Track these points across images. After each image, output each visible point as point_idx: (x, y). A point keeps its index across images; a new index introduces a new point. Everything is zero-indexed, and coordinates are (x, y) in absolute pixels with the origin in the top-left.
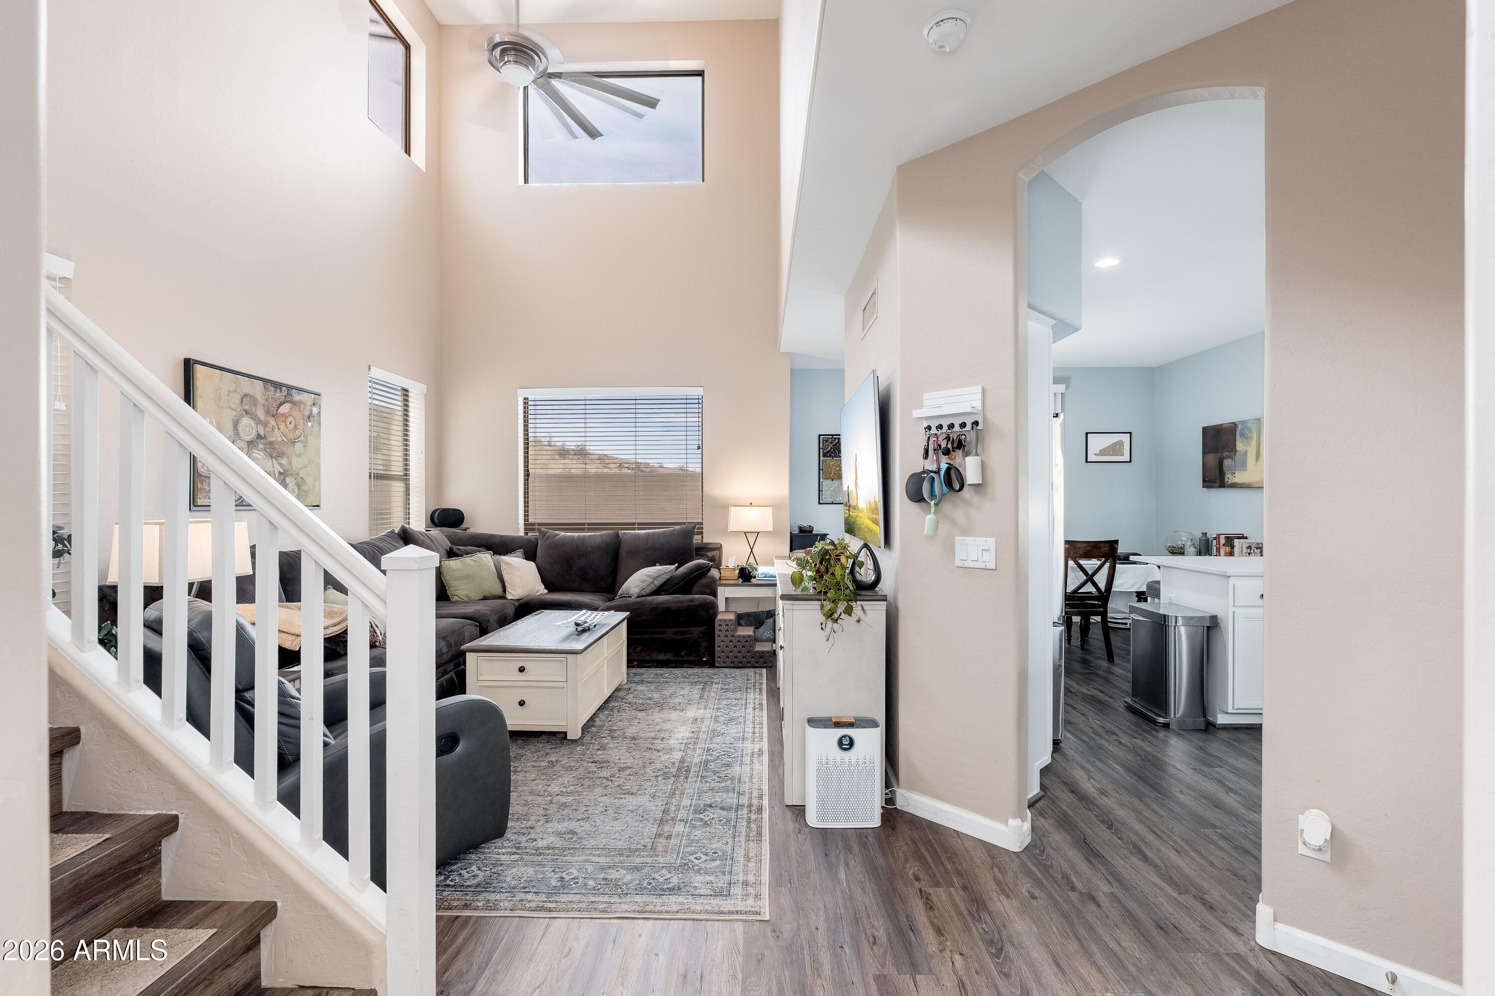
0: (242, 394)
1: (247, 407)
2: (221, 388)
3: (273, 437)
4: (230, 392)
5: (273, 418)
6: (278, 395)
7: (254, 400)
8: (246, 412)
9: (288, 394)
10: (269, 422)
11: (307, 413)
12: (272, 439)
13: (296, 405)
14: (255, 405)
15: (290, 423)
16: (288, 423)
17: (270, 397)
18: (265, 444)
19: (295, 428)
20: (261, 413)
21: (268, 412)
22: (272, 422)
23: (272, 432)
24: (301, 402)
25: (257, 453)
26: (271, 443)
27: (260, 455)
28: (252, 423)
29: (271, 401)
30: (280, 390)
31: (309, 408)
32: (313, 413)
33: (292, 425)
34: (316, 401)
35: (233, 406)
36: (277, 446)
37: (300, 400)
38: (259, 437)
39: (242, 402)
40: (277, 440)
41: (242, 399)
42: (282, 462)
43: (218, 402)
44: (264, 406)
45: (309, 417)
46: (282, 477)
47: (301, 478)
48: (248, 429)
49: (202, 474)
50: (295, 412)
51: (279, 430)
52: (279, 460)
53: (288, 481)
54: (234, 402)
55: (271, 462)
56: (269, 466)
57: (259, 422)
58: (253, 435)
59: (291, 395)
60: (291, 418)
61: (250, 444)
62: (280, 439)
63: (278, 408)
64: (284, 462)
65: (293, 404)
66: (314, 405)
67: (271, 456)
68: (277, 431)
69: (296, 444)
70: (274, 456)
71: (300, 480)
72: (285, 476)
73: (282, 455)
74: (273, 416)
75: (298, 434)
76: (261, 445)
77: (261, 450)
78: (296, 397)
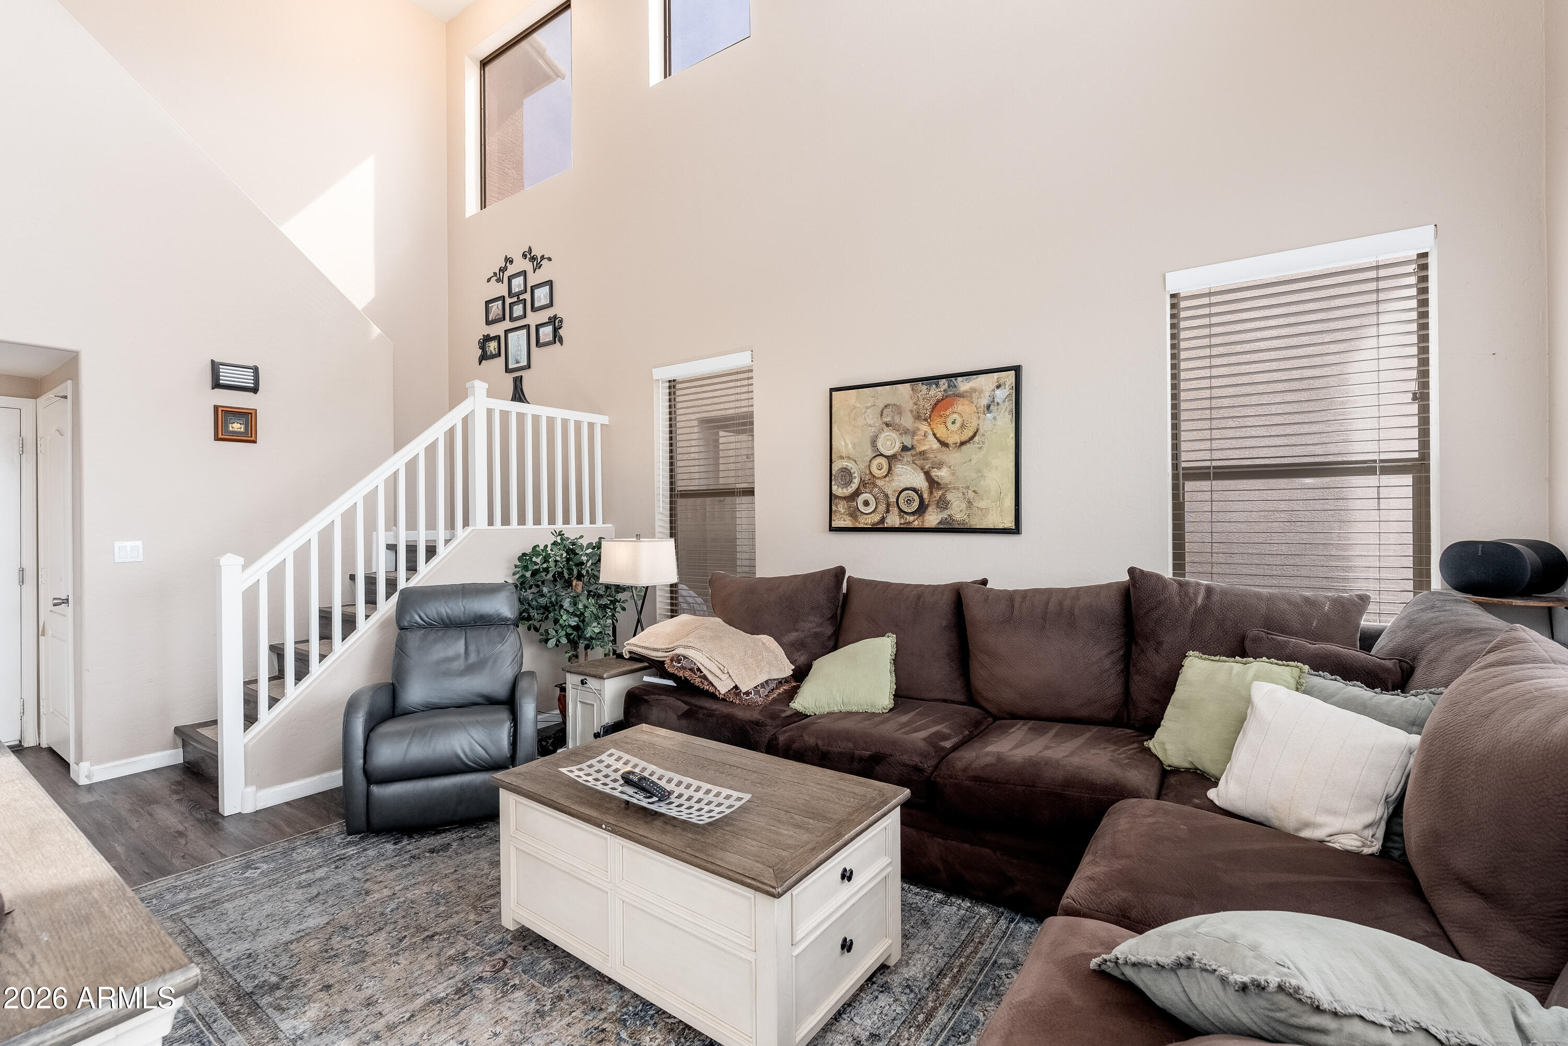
0: (882, 406)
1: (887, 419)
2: (856, 408)
3: (925, 445)
4: (867, 408)
5: (925, 423)
6: (932, 392)
7: (898, 409)
8: (887, 425)
9: (949, 386)
10: (918, 429)
11: (985, 401)
12: (923, 448)
13: (963, 397)
14: (900, 413)
15: (953, 423)
16: (949, 424)
17: (921, 398)
18: (913, 456)
19: (963, 426)
20: (907, 421)
21: (918, 417)
22: (924, 427)
23: (924, 440)
24: (973, 390)
25: (903, 468)
26: (922, 453)
27: (906, 469)
28: (894, 435)
29: (921, 403)
30: (937, 385)
31: (987, 394)
32: (997, 400)
33: (958, 424)
34: (1001, 381)
35: (870, 422)
36: (931, 456)
37: (971, 388)
38: (905, 448)
39: (882, 415)
40: (931, 449)
41: (882, 412)
42: (939, 473)
43: (853, 423)
44: (912, 411)
45: (988, 407)
46: (940, 493)
47: (974, 491)
48: (889, 443)
49: (837, 497)
50: (962, 407)
51: (934, 435)
52: (935, 473)
53: (949, 496)
54: (872, 418)
55: (922, 476)
56: (920, 482)
57: (906, 432)
58: (897, 447)
59: (955, 386)
60: (955, 416)
61: (892, 459)
62: (936, 445)
63: (933, 408)
64: (941, 474)
65: (961, 396)
66: (998, 387)
67: (922, 469)
68: (931, 437)
69: (964, 448)
70: (927, 467)
71: (971, 494)
72: (946, 491)
73: (940, 465)
74: (926, 420)
75: (968, 434)
76: (908, 456)
77: (908, 463)
78: (964, 385)
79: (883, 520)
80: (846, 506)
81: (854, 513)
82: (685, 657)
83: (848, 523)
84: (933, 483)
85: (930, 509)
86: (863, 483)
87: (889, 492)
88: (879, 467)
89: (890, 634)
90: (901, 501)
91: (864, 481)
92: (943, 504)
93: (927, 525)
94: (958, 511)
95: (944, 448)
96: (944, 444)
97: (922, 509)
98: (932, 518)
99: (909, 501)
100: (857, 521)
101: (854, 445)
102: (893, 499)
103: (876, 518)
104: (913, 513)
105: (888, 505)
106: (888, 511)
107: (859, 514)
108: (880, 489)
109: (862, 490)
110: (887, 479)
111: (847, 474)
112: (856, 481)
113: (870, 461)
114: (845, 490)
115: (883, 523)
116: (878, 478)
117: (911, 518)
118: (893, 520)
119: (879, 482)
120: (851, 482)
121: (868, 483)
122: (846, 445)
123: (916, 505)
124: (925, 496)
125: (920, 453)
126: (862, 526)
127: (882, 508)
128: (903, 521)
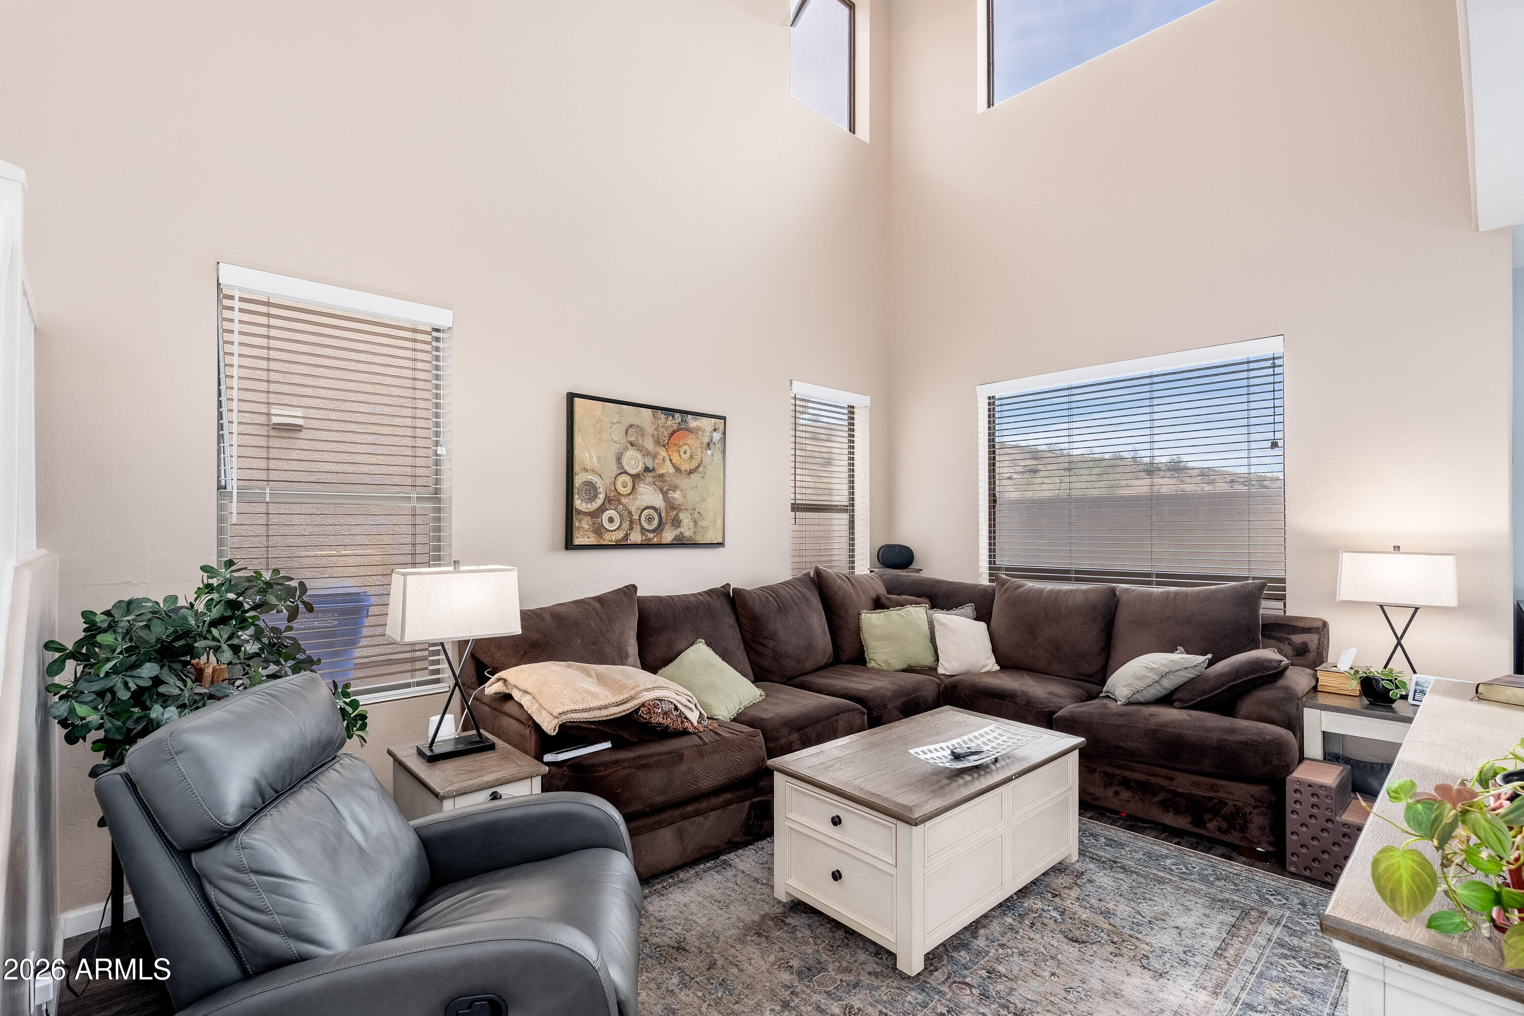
0: (627, 425)
1: (632, 439)
2: (601, 421)
3: (663, 469)
4: (613, 423)
5: (663, 448)
6: (669, 423)
7: (641, 431)
8: (632, 444)
9: (682, 420)
10: (658, 453)
11: (706, 440)
12: (662, 471)
13: (692, 432)
14: (643, 435)
15: (685, 453)
16: (682, 453)
17: (661, 425)
18: (654, 477)
19: (692, 457)
20: (649, 444)
21: (657, 442)
22: (663, 453)
23: (662, 464)
24: (698, 429)
25: (645, 488)
26: (661, 476)
27: (648, 489)
28: (638, 455)
29: (661, 430)
30: (673, 417)
31: (708, 434)
32: (714, 440)
33: (688, 455)
34: (717, 426)
35: (616, 439)
36: (669, 479)
37: (697, 426)
38: (647, 469)
39: (626, 434)
40: (668, 472)
41: (627, 431)
42: (674, 496)
43: (599, 435)
44: (653, 436)
45: (709, 445)
46: (675, 513)
47: (699, 513)
48: (633, 462)
49: (579, 512)
50: (691, 440)
51: (671, 460)
52: (671, 494)
53: (682, 516)
54: (617, 434)
55: (661, 497)
56: (657, 500)
57: (647, 454)
58: (640, 468)
59: (686, 422)
60: (686, 447)
61: (635, 477)
62: (672, 471)
63: (670, 437)
64: (677, 495)
65: (689, 430)
66: (715, 430)
67: (661, 490)
68: (668, 462)
69: (692, 476)
70: (665, 489)
71: (696, 515)
72: (679, 511)
73: (674, 488)
74: (664, 446)
75: (695, 464)
76: (649, 479)
77: (649, 484)
78: (693, 423)
79: (627, 536)
80: (590, 522)
81: (599, 530)
83: (592, 540)
84: (672, 506)
85: (667, 527)
86: (608, 500)
87: (633, 509)
88: (623, 484)
90: (643, 518)
91: (609, 497)
92: (676, 523)
93: (664, 542)
94: (687, 530)
95: (678, 474)
96: (677, 469)
97: (660, 526)
98: (668, 535)
99: (650, 519)
100: (601, 537)
101: (599, 459)
102: (636, 517)
103: (620, 535)
104: (653, 531)
105: (631, 522)
106: (631, 528)
107: (603, 530)
108: (624, 506)
109: (607, 505)
110: (631, 497)
111: (594, 489)
112: (602, 496)
113: (615, 478)
114: (589, 505)
115: (627, 540)
116: (623, 495)
117: (652, 535)
118: (636, 537)
119: (624, 500)
120: (595, 497)
121: (612, 500)
122: (591, 457)
123: (656, 523)
124: (663, 515)
125: (660, 475)
126: (606, 543)
127: (626, 525)
128: (644, 538)
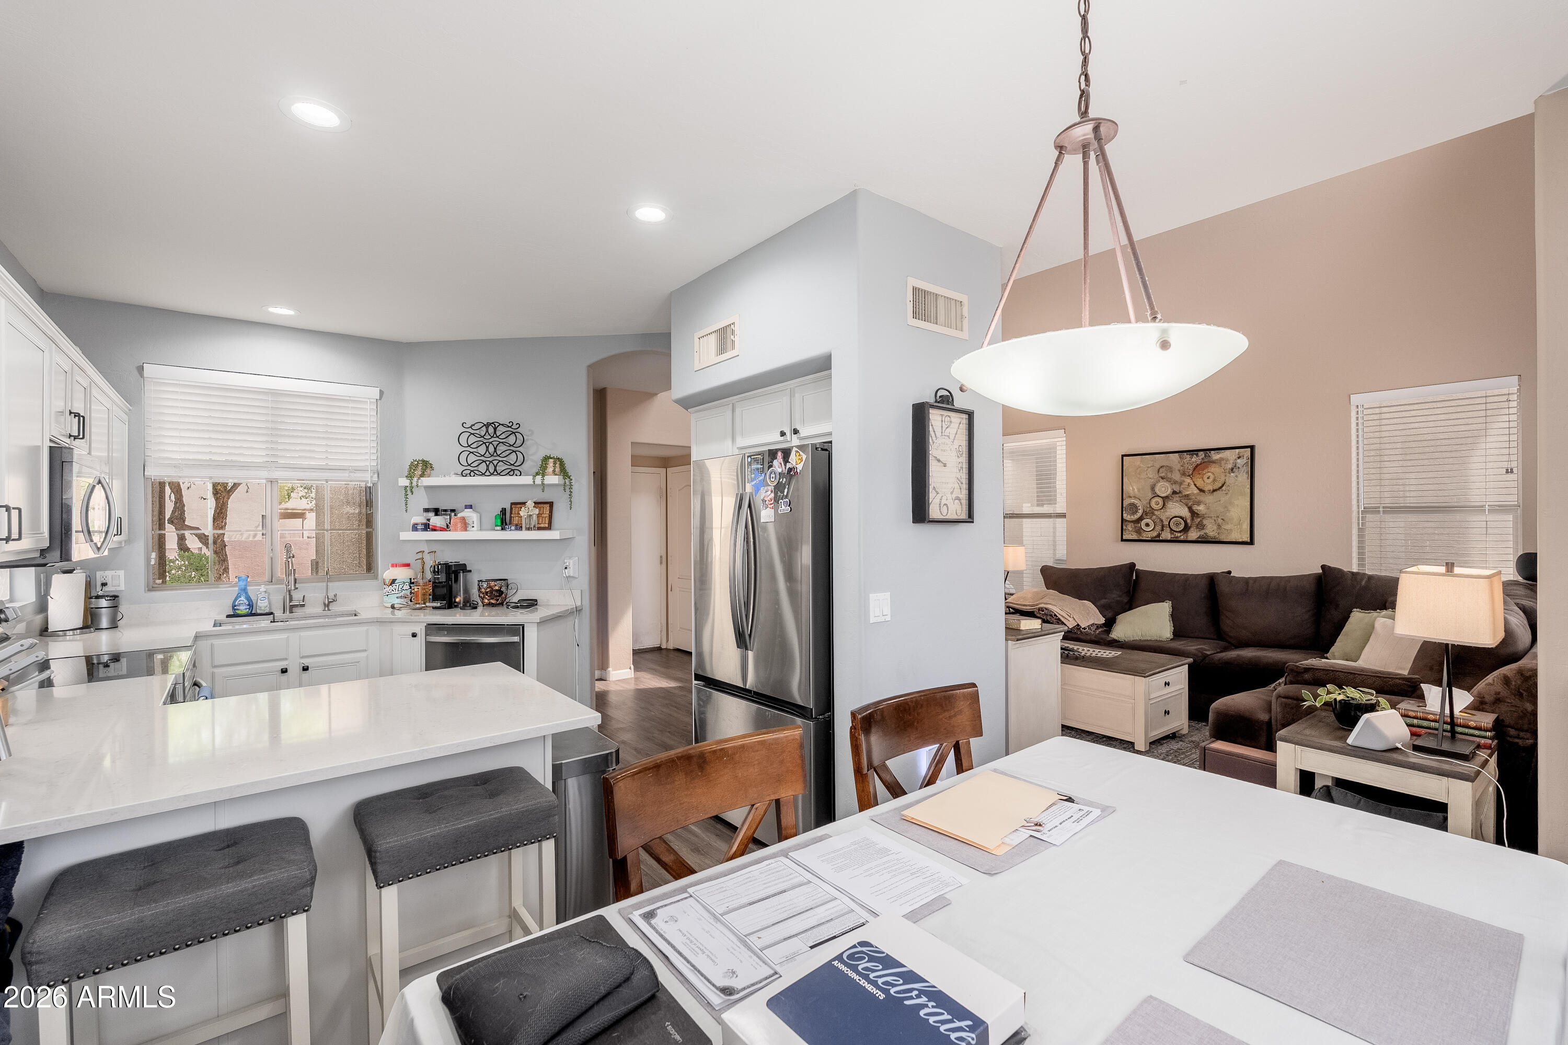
0: (1158, 466)
1: (1162, 475)
2: (1140, 467)
3: (1188, 491)
4: (1148, 467)
5: (1188, 478)
6: (1194, 460)
7: (1170, 469)
8: (1162, 478)
9: (1205, 456)
10: (1184, 481)
11: (1230, 466)
12: (1188, 493)
13: (1215, 463)
14: (1171, 471)
15: (1208, 478)
16: (1205, 478)
17: (1186, 463)
18: (1180, 497)
19: (1214, 480)
20: (1177, 476)
21: (1184, 474)
22: (1188, 480)
23: (1188, 488)
24: (1221, 459)
25: (1173, 504)
26: (1187, 496)
27: (1175, 505)
28: (1167, 484)
29: (1186, 466)
30: (1197, 455)
31: (1231, 462)
32: (1238, 465)
33: (1211, 479)
34: (1241, 455)
35: (1151, 476)
36: (1193, 497)
37: (1220, 458)
38: (1174, 493)
39: (1158, 472)
40: (1193, 493)
41: (1159, 470)
42: (1198, 508)
43: (1138, 476)
44: (1179, 471)
45: (1232, 469)
46: (1199, 520)
47: (1222, 519)
48: (1163, 489)
49: (1126, 521)
50: (1214, 469)
51: (1195, 485)
52: (1195, 508)
53: (1205, 522)
54: (1152, 474)
55: (1187, 509)
56: (1185, 512)
57: (1175, 482)
58: (1169, 491)
59: (1209, 456)
60: (1209, 474)
61: (1164, 500)
62: (1196, 491)
63: (1194, 469)
64: (1201, 508)
65: (1214, 462)
66: (1239, 458)
67: (1187, 505)
68: (1193, 486)
69: (1215, 493)
70: (1190, 504)
71: (1220, 521)
72: (1203, 519)
73: (1199, 503)
74: (1189, 476)
75: (1217, 486)
76: (1176, 497)
77: (1177, 501)
78: (1215, 456)
79: (1159, 535)
80: (1133, 526)
81: (1139, 531)
82: (1046, 609)
83: (1135, 537)
84: (1194, 514)
85: (1192, 529)
86: (1145, 513)
87: (1164, 519)
88: (1156, 504)
89: (1168, 601)
90: (1171, 524)
91: (1146, 511)
92: (1201, 526)
93: (1190, 539)
94: (1211, 530)
95: (1202, 493)
96: (1201, 490)
97: (1186, 529)
98: (1193, 534)
99: (1177, 524)
100: (1140, 535)
101: (1139, 490)
102: (1166, 523)
103: (1155, 534)
104: (1180, 532)
105: (1163, 526)
106: (1162, 530)
107: (1142, 531)
108: (1157, 516)
109: (1145, 517)
110: (1162, 511)
111: (1133, 508)
112: (1140, 512)
113: (1150, 500)
114: (1132, 517)
115: (1160, 537)
116: (1155, 510)
117: (1179, 535)
118: (1166, 535)
119: (1156, 513)
120: (1137, 511)
121: (1149, 512)
122: (1134, 489)
123: (1182, 526)
124: (1189, 521)
125: (1185, 496)
126: (1144, 538)
127: (1159, 528)
128: (1173, 536)
